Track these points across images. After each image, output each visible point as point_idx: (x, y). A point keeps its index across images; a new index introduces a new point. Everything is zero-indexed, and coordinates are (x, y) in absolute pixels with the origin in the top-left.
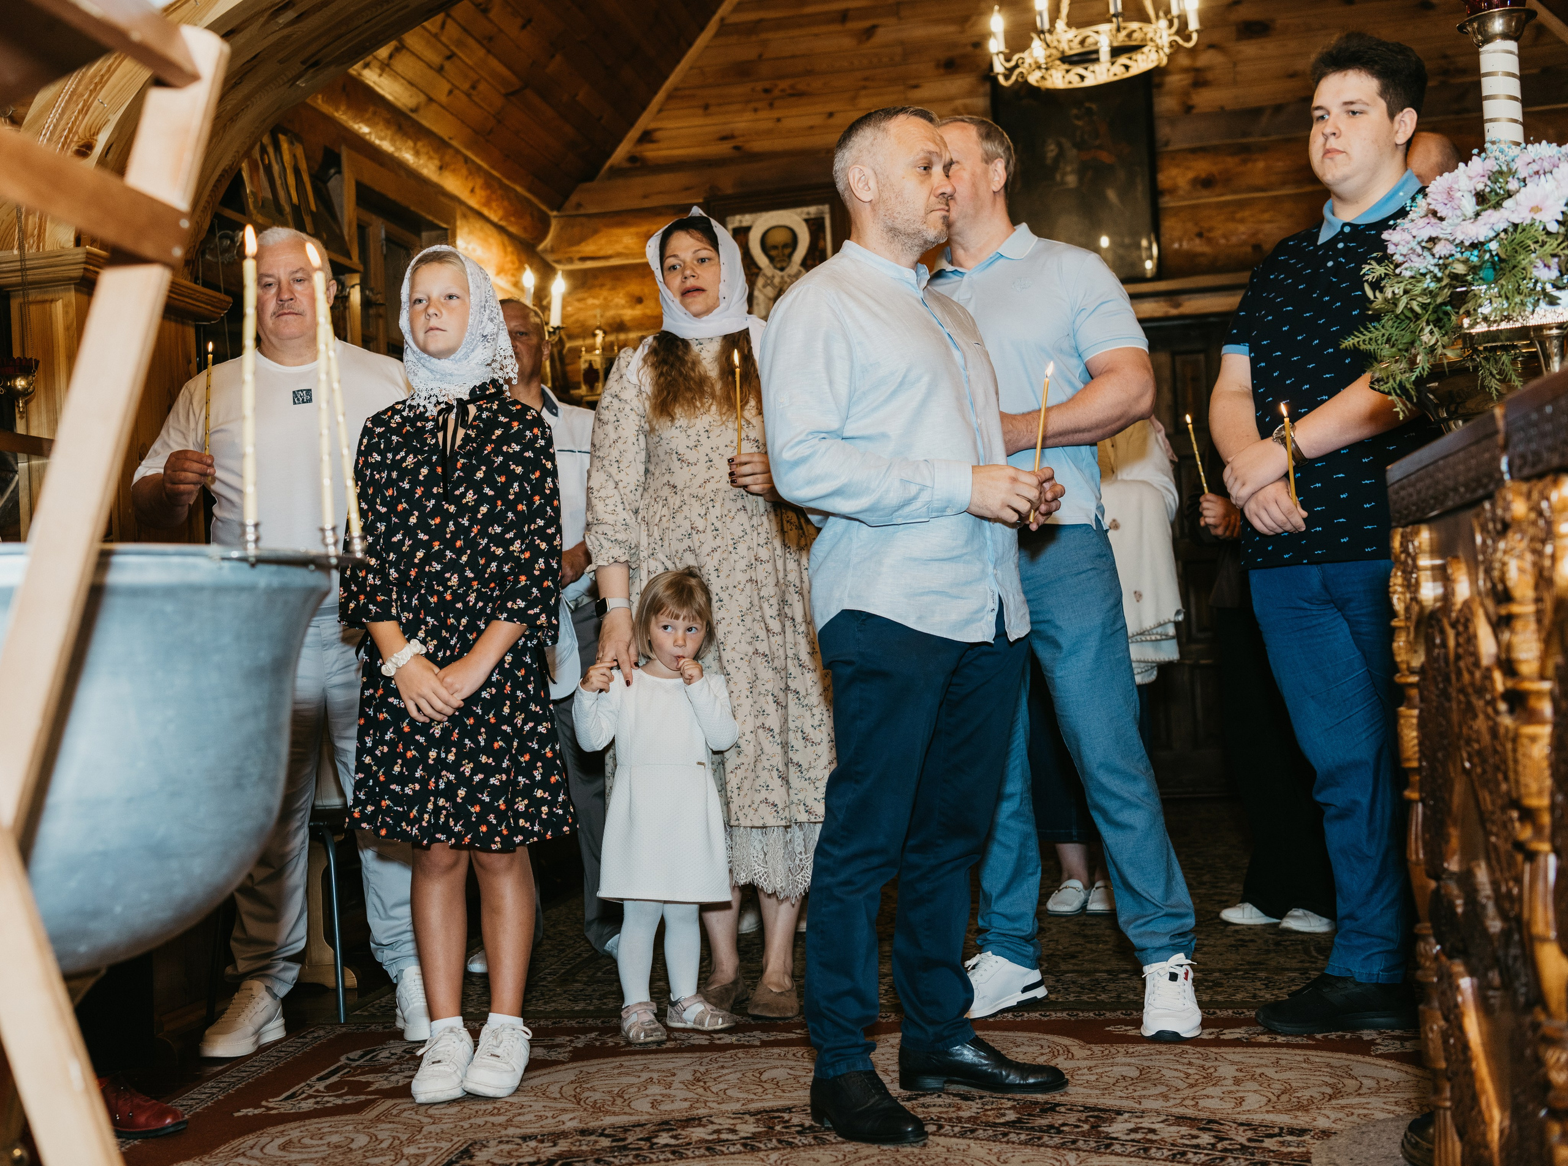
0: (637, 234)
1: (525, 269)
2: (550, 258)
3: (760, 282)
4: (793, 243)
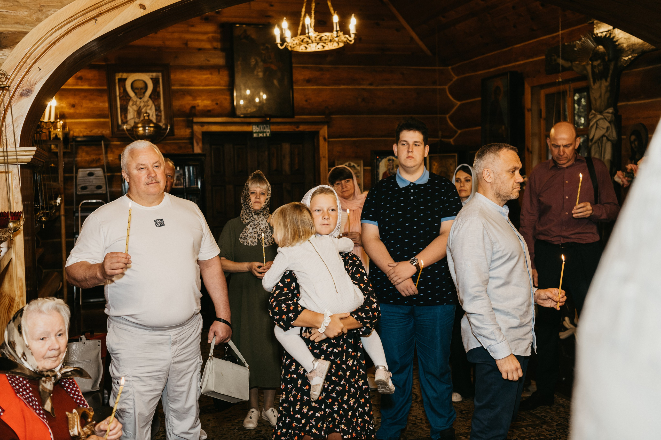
3: (131, 103)
4: (146, 88)
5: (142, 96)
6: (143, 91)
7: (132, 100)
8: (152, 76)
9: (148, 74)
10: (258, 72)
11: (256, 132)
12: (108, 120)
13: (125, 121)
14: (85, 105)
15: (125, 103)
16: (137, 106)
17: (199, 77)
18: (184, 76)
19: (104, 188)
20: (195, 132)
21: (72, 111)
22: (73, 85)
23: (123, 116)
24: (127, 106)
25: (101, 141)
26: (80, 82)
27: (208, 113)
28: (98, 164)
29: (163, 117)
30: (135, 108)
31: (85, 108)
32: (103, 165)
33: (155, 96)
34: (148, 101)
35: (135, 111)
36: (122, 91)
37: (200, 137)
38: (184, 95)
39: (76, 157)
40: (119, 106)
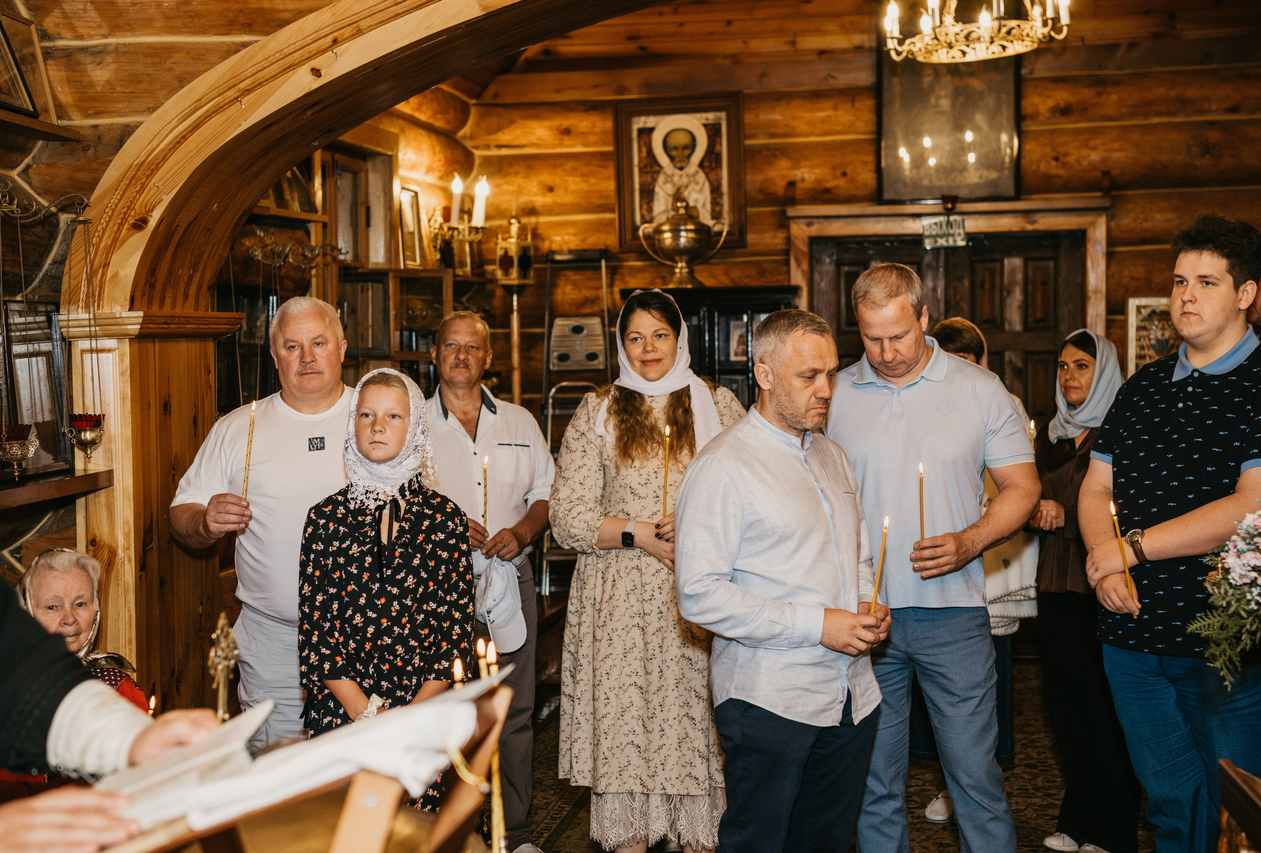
0: (550, 128)
1: (454, 177)
2: (468, 144)
3: (661, 179)
4: (692, 145)
5: (683, 164)
6: (687, 152)
7: (665, 173)
8: (707, 119)
9: (698, 115)
10: (938, 98)
11: (930, 236)
12: (614, 216)
13: (647, 217)
14: (572, 187)
15: (649, 179)
16: (674, 185)
17: (808, 116)
18: (776, 116)
19: (601, 359)
20: (793, 239)
21: (548, 199)
22: (554, 146)
23: (645, 207)
24: (654, 186)
25: (600, 261)
26: (567, 140)
27: (823, 195)
28: (596, 309)
29: (726, 208)
30: (670, 189)
31: (572, 192)
32: (603, 311)
33: (711, 162)
34: (697, 173)
35: (669, 195)
36: (644, 154)
37: (805, 249)
38: (775, 156)
39: (552, 294)
40: (637, 186)
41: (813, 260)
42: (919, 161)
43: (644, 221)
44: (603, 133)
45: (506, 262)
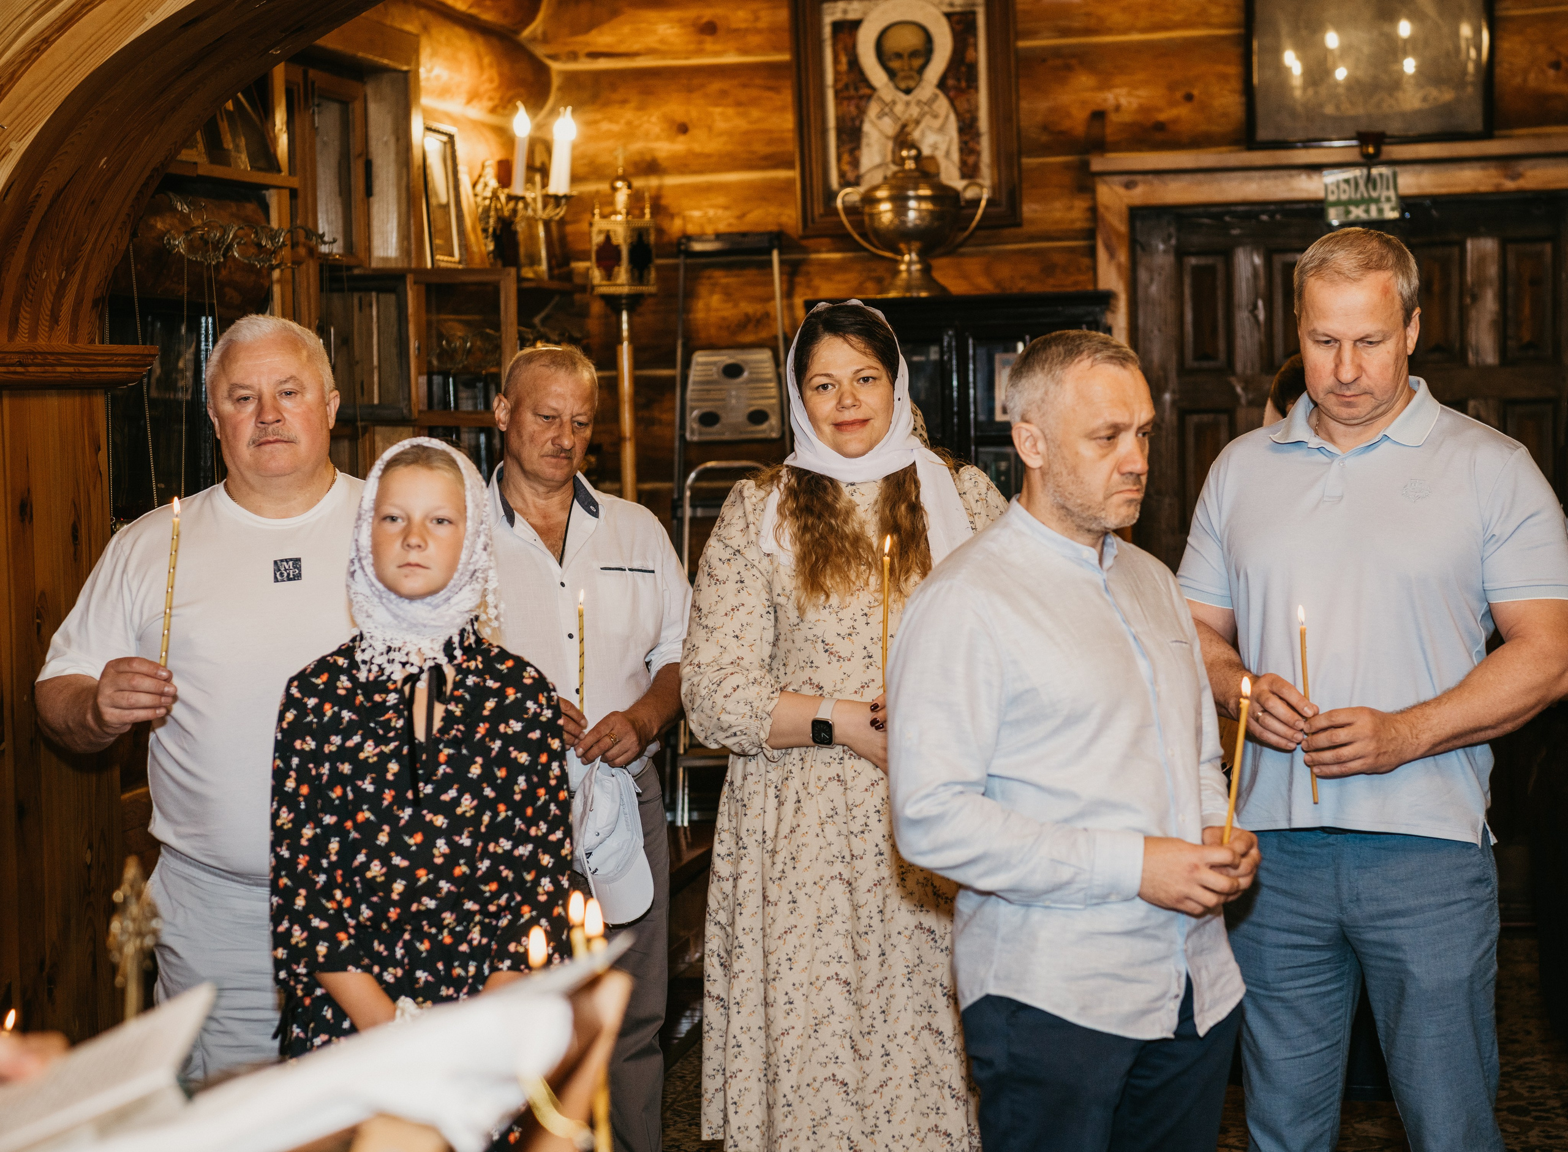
0: (680, 21)
1: (516, 108)
2: (540, 51)
3: (873, 109)
4: (926, 50)
5: (912, 84)
6: (918, 63)
7: (880, 99)
8: (951, 4)
11: (1337, 203)
12: (794, 174)
13: (851, 176)
14: (721, 125)
15: (853, 109)
16: (896, 119)
19: (773, 421)
20: (1101, 210)
21: (679, 146)
22: (689, 54)
23: (846, 157)
24: (862, 122)
25: (770, 253)
26: (709, 44)
27: (1152, 134)
28: (764, 334)
29: (986, 157)
30: (889, 126)
31: (721, 134)
32: (776, 338)
33: (958, 79)
34: (935, 97)
35: (888, 138)
36: (844, 66)
37: (1123, 228)
38: (1069, 68)
39: (687, 310)
40: (832, 122)
41: (1136, 246)
42: (1318, 72)
43: (845, 183)
44: (773, 30)
45: (608, 255)
